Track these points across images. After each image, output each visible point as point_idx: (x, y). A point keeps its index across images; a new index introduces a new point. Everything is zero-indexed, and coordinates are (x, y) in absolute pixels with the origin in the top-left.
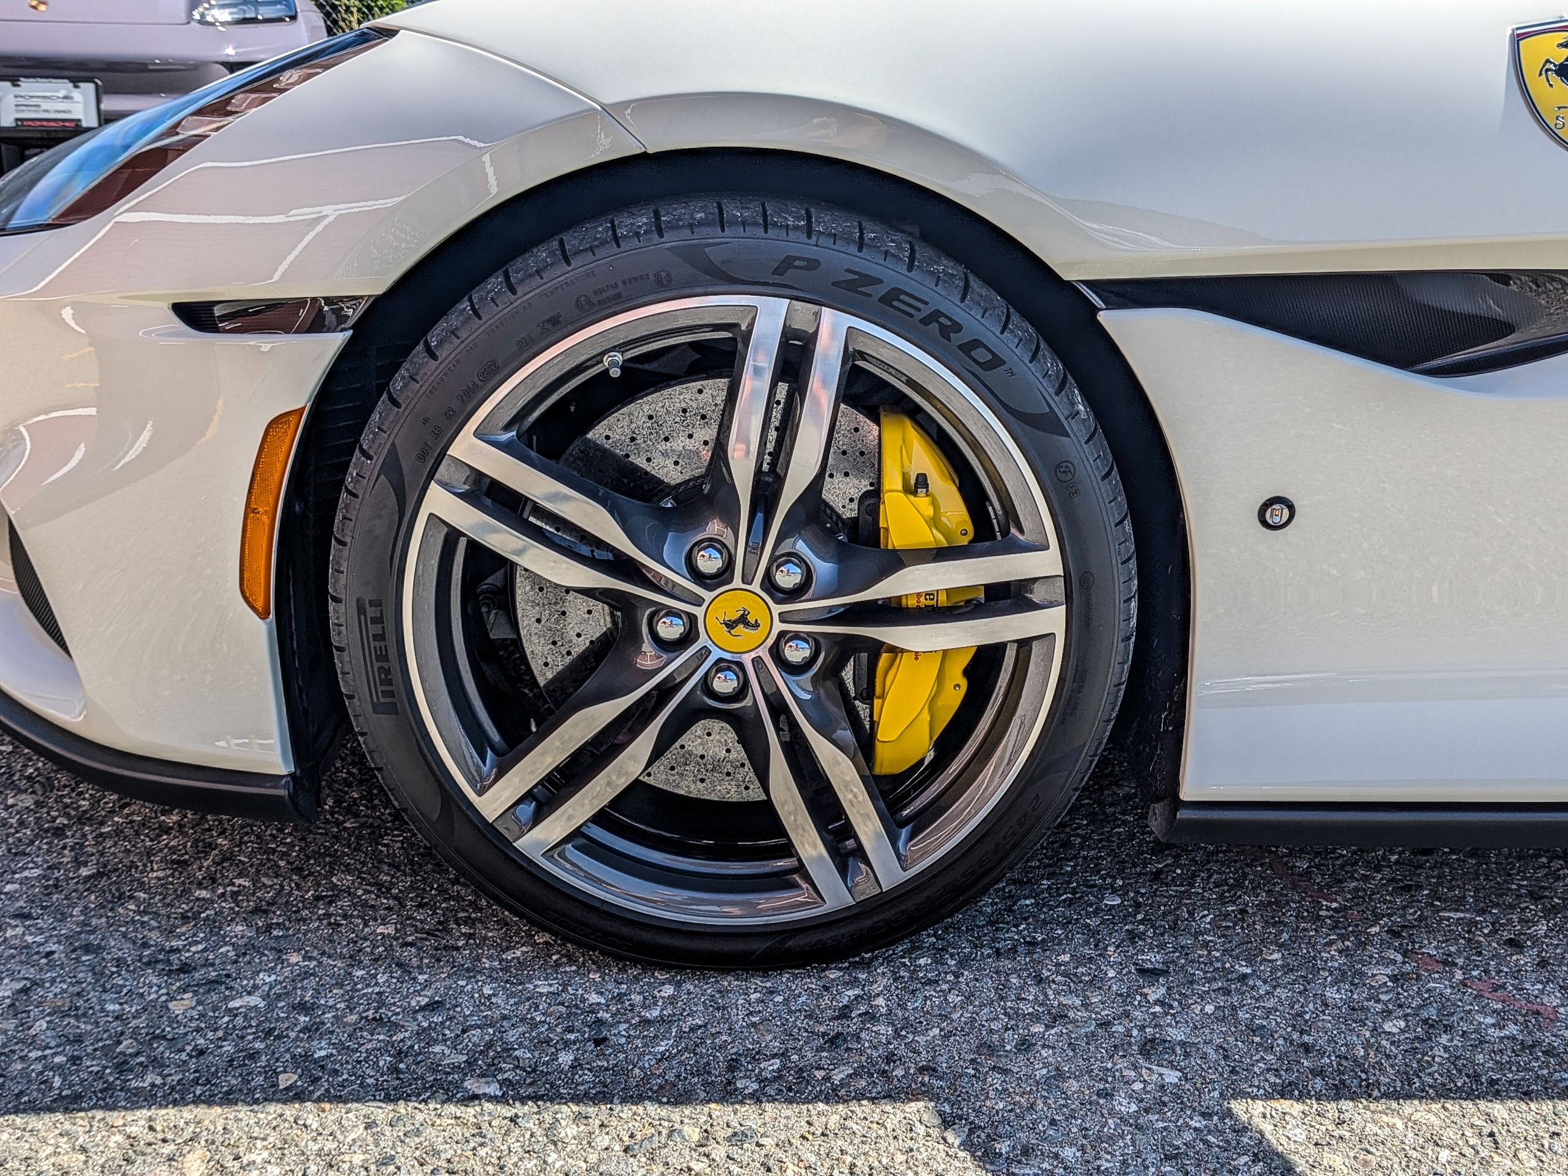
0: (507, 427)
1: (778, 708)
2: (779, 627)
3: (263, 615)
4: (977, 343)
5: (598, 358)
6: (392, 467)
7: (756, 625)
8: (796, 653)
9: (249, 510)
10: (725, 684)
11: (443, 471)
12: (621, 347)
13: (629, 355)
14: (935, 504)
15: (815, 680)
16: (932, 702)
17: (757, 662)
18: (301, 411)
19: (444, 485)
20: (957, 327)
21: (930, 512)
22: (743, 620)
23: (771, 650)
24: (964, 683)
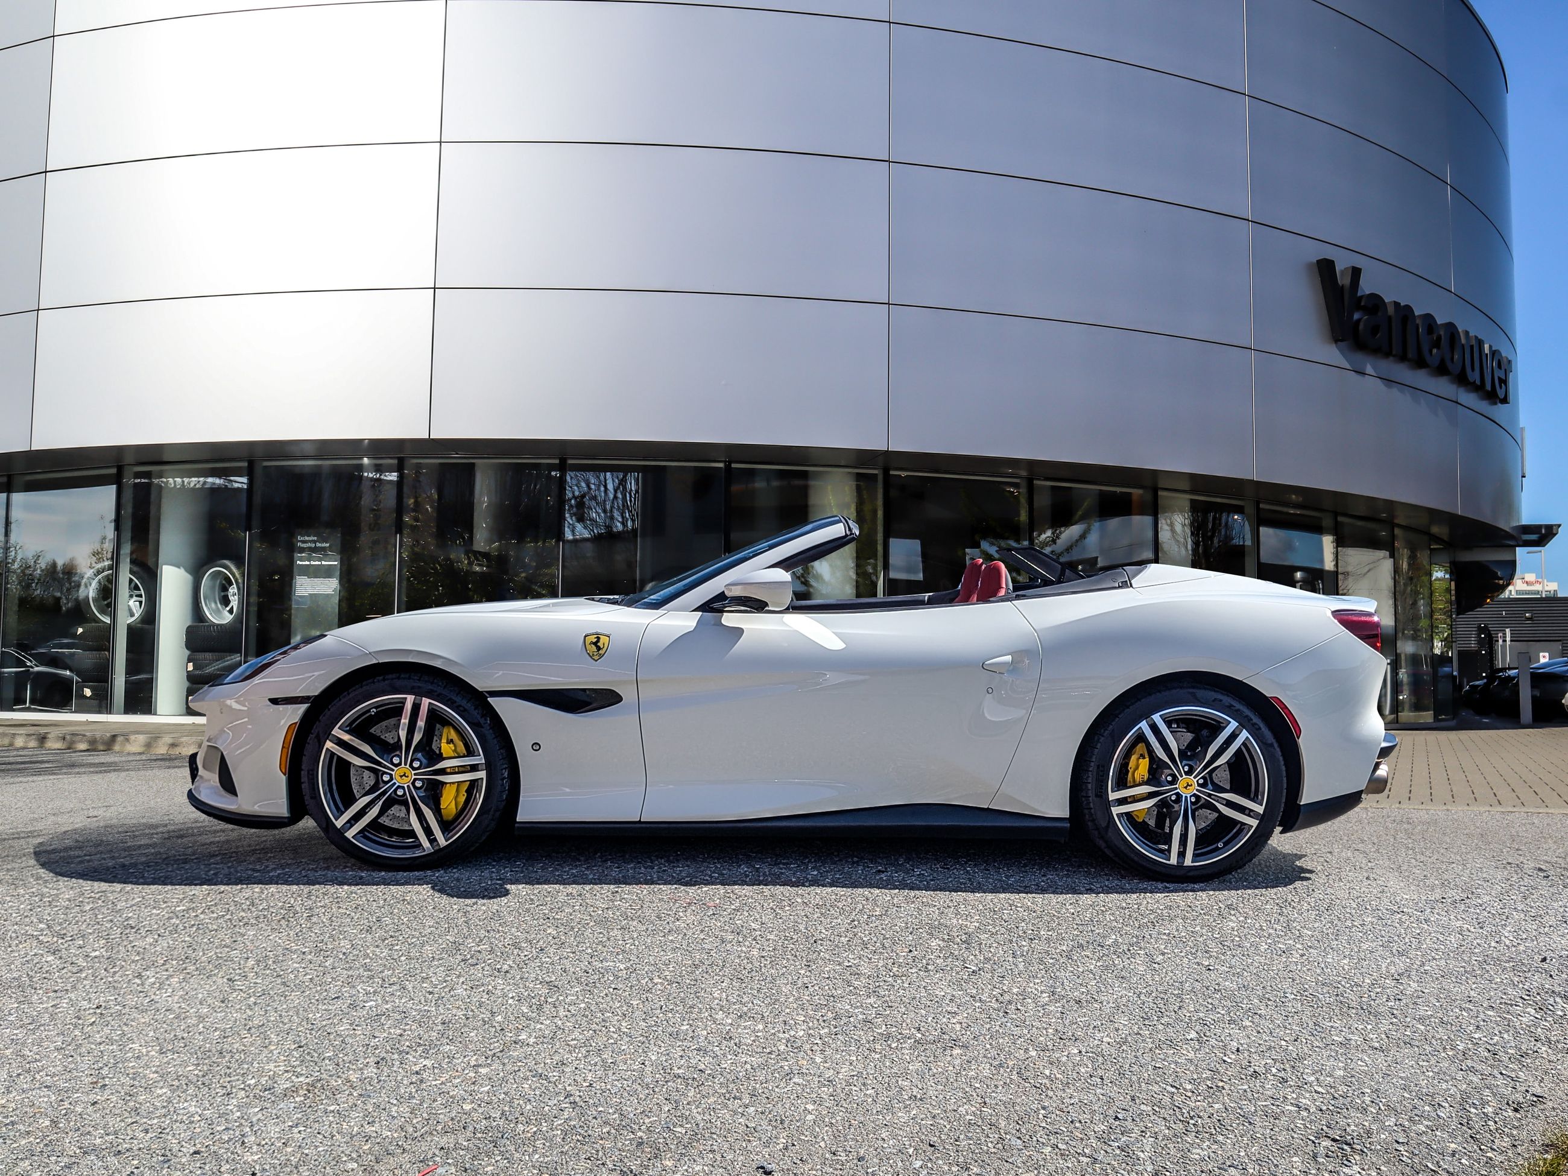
0: (347, 727)
1: (413, 798)
2: (414, 777)
3: (285, 774)
4: (460, 706)
5: (369, 711)
6: (318, 737)
7: (408, 777)
8: (418, 784)
9: (283, 747)
10: (400, 792)
11: (330, 737)
12: (376, 708)
13: (379, 709)
14: (455, 746)
15: (425, 791)
16: (456, 798)
17: (408, 786)
18: (297, 723)
19: (330, 741)
20: (455, 702)
21: (453, 748)
22: (404, 775)
23: (412, 783)
24: (466, 794)
